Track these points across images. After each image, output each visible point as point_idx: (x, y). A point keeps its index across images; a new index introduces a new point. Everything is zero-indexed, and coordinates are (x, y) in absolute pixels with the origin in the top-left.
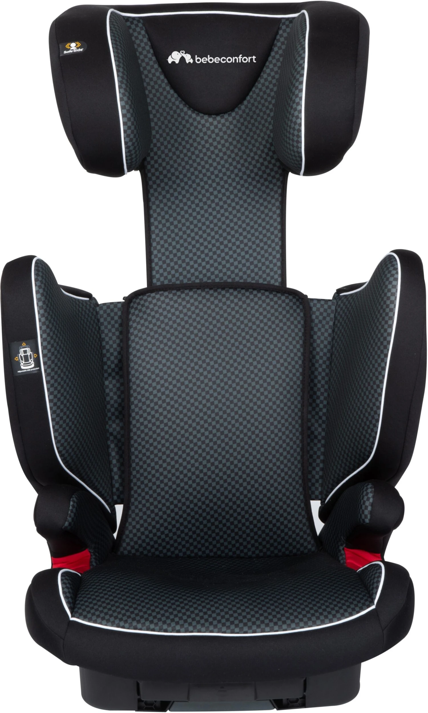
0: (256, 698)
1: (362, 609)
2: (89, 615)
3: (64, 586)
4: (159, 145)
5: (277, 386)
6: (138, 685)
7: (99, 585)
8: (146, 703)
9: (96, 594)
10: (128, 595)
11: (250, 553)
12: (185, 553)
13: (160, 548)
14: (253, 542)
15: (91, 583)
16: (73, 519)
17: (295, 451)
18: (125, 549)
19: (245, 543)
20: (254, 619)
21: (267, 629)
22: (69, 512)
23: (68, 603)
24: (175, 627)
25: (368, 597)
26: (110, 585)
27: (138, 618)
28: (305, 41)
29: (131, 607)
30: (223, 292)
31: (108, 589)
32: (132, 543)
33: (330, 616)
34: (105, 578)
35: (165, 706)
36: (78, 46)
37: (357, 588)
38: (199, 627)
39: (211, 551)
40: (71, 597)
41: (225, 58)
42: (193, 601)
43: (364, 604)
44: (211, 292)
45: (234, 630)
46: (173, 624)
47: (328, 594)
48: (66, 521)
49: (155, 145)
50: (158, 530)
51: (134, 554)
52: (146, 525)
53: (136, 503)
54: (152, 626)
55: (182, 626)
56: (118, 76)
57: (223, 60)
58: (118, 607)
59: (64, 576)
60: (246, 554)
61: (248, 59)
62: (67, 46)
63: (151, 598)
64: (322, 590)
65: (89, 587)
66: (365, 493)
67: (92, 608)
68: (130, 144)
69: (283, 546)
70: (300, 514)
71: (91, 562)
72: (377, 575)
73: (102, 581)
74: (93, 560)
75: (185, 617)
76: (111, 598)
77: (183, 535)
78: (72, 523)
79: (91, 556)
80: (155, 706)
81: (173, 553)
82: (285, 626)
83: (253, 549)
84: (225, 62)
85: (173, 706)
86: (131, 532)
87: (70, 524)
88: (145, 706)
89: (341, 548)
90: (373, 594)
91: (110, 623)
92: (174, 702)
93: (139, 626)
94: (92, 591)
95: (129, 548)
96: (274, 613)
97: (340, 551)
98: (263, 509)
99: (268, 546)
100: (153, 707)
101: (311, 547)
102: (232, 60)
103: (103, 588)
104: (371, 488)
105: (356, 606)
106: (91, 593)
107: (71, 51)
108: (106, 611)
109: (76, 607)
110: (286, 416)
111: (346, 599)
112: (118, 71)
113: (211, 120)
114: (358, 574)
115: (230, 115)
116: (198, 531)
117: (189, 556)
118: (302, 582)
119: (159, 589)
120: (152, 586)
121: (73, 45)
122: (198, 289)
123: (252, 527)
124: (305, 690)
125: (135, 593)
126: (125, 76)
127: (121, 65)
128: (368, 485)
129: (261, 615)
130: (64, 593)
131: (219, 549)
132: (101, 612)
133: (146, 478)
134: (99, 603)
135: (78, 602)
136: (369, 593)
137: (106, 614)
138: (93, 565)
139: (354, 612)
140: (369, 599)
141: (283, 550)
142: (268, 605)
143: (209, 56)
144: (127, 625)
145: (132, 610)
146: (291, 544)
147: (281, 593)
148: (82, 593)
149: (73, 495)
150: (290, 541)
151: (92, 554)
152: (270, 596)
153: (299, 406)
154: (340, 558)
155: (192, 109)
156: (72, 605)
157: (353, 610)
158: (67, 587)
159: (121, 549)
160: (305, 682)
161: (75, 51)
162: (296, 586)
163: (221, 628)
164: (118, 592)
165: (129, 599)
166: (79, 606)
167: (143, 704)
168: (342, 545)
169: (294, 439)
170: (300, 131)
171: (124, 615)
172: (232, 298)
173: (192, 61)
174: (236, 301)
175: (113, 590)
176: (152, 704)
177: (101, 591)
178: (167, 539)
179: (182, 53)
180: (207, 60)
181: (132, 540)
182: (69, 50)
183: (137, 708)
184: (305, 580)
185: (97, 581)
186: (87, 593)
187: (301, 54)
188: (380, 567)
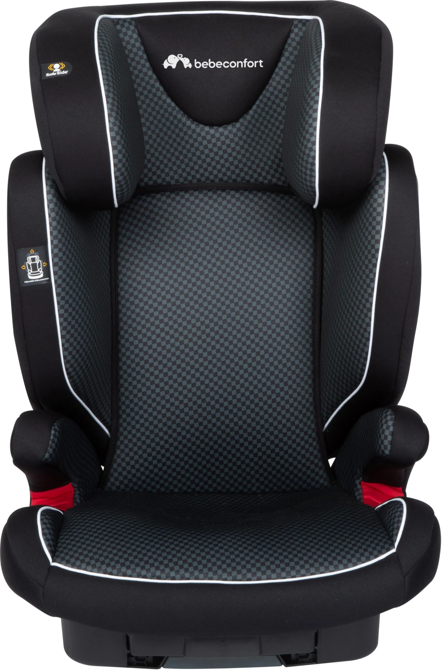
0: (261, 653)
1: (381, 553)
2: (73, 560)
3: (44, 526)
4: (153, 160)
5: (285, 301)
6: (127, 638)
7: (84, 525)
8: (137, 658)
9: (81, 535)
10: (116, 536)
11: (254, 489)
12: (180, 489)
13: (153, 484)
14: (257, 476)
15: (75, 522)
16: (54, 450)
17: (306, 374)
18: (113, 484)
19: (248, 478)
20: (258, 565)
21: (274, 575)
22: (50, 443)
23: (48, 546)
24: (169, 573)
25: (388, 539)
26: (97, 525)
27: (127, 563)
28: (320, 61)
29: (119, 550)
30: (224, 194)
31: (93, 530)
32: (121, 478)
33: (345, 561)
34: (90, 517)
35: (157, 662)
36: (62, 68)
37: (376, 529)
38: (196, 573)
39: (210, 486)
40: (52, 539)
41: (228, 63)
42: (190, 543)
43: (383, 547)
44: (210, 194)
45: (236, 576)
46: (167, 570)
47: (342, 536)
48: (46, 452)
49: (149, 161)
50: (151, 463)
51: (123, 490)
52: (136, 457)
53: (125, 433)
54: (144, 572)
55: (177, 572)
56: (107, 102)
57: (226, 65)
58: (105, 551)
59: (45, 515)
60: (250, 489)
61: (254, 64)
62: (50, 68)
63: (142, 540)
64: (336, 531)
65: (72, 527)
66: (384, 421)
67: (76, 552)
68: (121, 178)
69: (292, 481)
70: (311, 445)
71: (74, 499)
72: (398, 513)
73: (87, 521)
74: (77, 496)
75: (180, 563)
76: (97, 540)
77: (178, 469)
78: (54, 455)
79: (75, 491)
80: (147, 662)
81: (167, 488)
82: (293, 573)
83: (258, 484)
84: (228, 66)
85: (167, 662)
86: (119, 465)
87: (51, 455)
88: (136, 662)
89: (357, 482)
90: (393, 535)
91: (96, 569)
92: (168, 657)
93: (129, 572)
94: (76, 532)
95: (117, 483)
96: (281, 558)
97: (356, 485)
98: (269, 440)
99: (275, 481)
100: (145, 662)
101: (323, 481)
102: (236, 64)
103: (88, 529)
104: (390, 415)
105: (374, 549)
106: (75, 534)
107: (55, 74)
108: (91, 555)
109: (58, 551)
110: (295, 335)
111: (362, 541)
112: (107, 97)
113: (212, 131)
114: (376, 511)
115: (234, 126)
116: (196, 465)
117: (185, 492)
118: (312, 522)
119: (152, 529)
120: (143, 526)
121: (57, 66)
122: (195, 190)
123: (256, 459)
124: (316, 644)
125: (125, 535)
126: (115, 103)
127: (111, 89)
128: (388, 411)
129: (267, 560)
130: (44, 534)
131: (219, 484)
132: (86, 556)
133: (136, 404)
134: (84, 546)
135: (59, 545)
136: (389, 535)
137: (92, 558)
138: (76, 502)
139: (371, 557)
140: (389, 542)
141: (292, 485)
142: (275, 548)
143: (210, 60)
144: (115, 571)
145: (120, 554)
146: (300, 479)
147: (290, 534)
148: (64, 534)
149: (55, 422)
150: (300, 475)
151: (76, 489)
152: (277, 537)
153: (310, 323)
154: (357, 493)
155: (191, 120)
156: (53, 548)
157: (371, 553)
158: (47, 528)
159: (109, 485)
160: (316, 635)
161: (59, 73)
162: (306, 526)
163: (221, 575)
164: (105, 533)
165: (117, 541)
166: (61, 549)
167: (133, 659)
168: (358, 478)
169: (305, 360)
170: (314, 164)
171: (112, 560)
172: (233, 201)
173: (190, 66)
174: (238, 204)
175: (100, 531)
176: (143, 659)
177: (85, 532)
178: (161, 473)
179: (180, 56)
180: (207, 64)
181: (120, 474)
182: (51, 72)
183: (126, 663)
184: (317, 519)
185: (82, 520)
186: (70, 534)
187: (316, 77)
188: (401, 505)
